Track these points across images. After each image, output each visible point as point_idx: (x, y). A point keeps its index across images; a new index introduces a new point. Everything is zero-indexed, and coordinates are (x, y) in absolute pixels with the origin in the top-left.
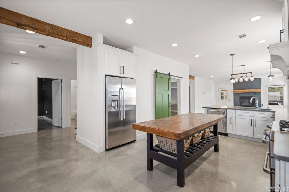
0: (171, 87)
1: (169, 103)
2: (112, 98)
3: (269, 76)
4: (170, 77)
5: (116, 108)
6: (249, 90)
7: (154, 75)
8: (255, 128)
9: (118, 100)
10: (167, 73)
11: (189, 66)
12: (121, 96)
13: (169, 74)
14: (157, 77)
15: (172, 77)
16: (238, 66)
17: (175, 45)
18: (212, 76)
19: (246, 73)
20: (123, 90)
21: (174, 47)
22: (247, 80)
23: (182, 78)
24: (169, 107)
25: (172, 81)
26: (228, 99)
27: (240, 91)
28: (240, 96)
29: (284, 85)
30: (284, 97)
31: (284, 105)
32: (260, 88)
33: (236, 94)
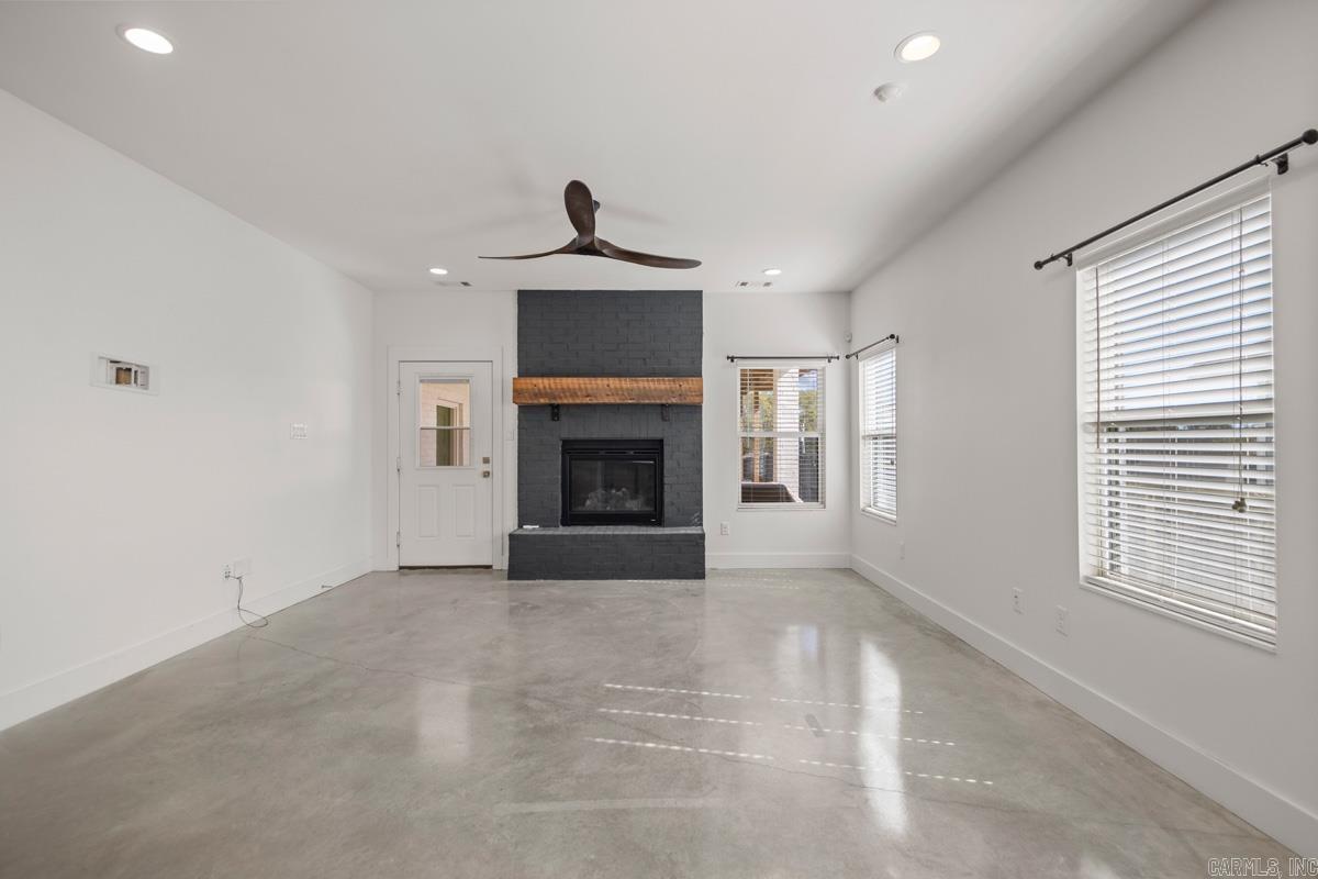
26: (473, 457)
27: (569, 389)
28: (566, 435)
29: (830, 359)
30: (824, 443)
31: (823, 503)
32: (699, 374)
33: (535, 415)
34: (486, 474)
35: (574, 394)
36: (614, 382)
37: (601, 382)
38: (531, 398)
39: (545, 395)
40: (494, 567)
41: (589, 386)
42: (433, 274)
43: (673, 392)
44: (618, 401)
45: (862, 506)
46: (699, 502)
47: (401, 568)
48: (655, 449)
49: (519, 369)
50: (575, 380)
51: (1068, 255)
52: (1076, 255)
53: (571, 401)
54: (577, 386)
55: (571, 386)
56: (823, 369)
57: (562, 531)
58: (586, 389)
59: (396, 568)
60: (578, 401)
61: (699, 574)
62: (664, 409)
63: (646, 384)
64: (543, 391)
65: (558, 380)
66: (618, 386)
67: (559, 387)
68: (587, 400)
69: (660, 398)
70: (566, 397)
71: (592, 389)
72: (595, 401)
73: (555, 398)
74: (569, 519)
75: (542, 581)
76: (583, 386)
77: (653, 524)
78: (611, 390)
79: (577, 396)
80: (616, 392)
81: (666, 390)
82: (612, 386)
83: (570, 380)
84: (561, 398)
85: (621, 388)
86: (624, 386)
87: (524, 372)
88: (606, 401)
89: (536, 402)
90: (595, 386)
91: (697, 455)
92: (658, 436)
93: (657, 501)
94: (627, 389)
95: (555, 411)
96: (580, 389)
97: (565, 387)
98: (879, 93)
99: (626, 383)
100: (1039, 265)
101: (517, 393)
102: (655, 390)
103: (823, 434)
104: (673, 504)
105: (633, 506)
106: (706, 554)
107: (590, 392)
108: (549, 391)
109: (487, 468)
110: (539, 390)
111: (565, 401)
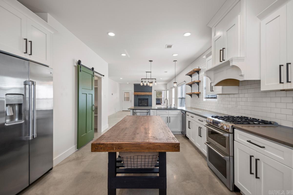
0: (95, 86)
1: (93, 105)
2: (7, 100)
3: (174, 83)
4: (94, 73)
5: (17, 120)
6: (145, 93)
7: (77, 67)
8: (169, 123)
9: (22, 102)
10: (91, 68)
11: (108, 64)
12: (27, 96)
13: (93, 69)
14: (81, 71)
15: (95, 74)
16: (146, 72)
17: (111, 34)
18: (121, 78)
19: (152, 79)
20: (33, 84)
21: (110, 36)
22: (145, 84)
23: (104, 76)
24: (93, 111)
25: (95, 78)
26: (130, 100)
28: (139, 98)
29: (165, 90)
31: (162, 105)
32: (152, 92)
33: (135, 96)
34: (131, 102)
35: (140, 94)
36: (143, 93)
37: (142, 93)
43: (149, 94)
46: (152, 104)
47: (123, 111)
48: (147, 99)
62: (148, 96)
63: (147, 93)
74: (139, 106)
80: (144, 94)
87: (134, 92)
91: (152, 100)
93: (148, 104)
95: (138, 96)
101: (134, 94)
105: (146, 105)
108: (137, 94)
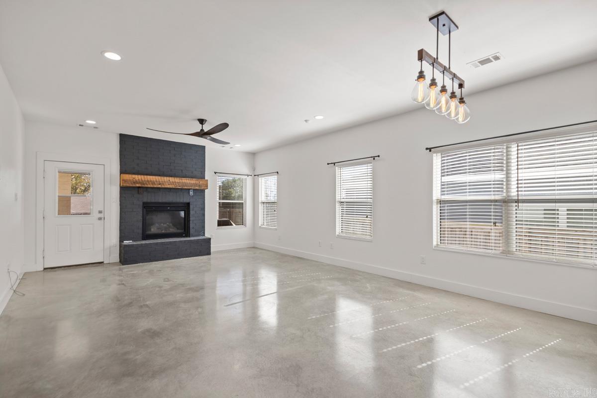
27: (151, 181)
28: (145, 200)
29: (248, 176)
30: (246, 204)
31: (245, 225)
32: (203, 177)
33: (128, 191)
34: (100, 219)
36: (172, 179)
37: (166, 179)
38: (132, 184)
39: (139, 183)
40: (105, 262)
41: (160, 180)
42: (87, 123)
43: (196, 184)
44: (174, 187)
45: (260, 225)
46: (204, 227)
47: (45, 269)
48: (187, 207)
49: (120, 170)
50: (154, 177)
51: (334, 163)
52: (336, 164)
53: (152, 186)
54: (155, 180)
55: (152, 179)
56: (246, 179)
57: (144, 242)
58: (159, 181)
59: (42, 269)
60: (155, 186)
61: (209, 253)
62: (190, 191)
63: (186, 181)
64: (138, 181)
65: (145, 176)
66: (174, 181)
67: (146, 180)
68: (160, 186)
69: (191, 186)
70: (149, 184)
71: (162, 181)
72: (163, 187)
73: (144, 184)
74: (146, 237)
75: (141, 264)
76: (157, 180)
77: (184, 237)
78: (170, 182)
79: (155, 184)
80: (173, 183)
81: (194, 183)
82: (171, 181)
83: (151, 177)
84: (147, 185)
85: (175, 182)
86: (176, 181)
88: (168, 186)
89: (134, 185)
90: (163, 180)
91: (203, 209)
92: (188, 201)
93: (186, 227)
94: (178, 183)
95: (140, 190)
96: (156, 181)
97: (149, 179)
98: (306, 121)
99: (177, 180)
100: (328, 164)
101: (121, 181)
102: (190, 183)
103: (245, 201)
104: (193, 228)
106: (211, 246)
107: (161, 183)
108: (140, 181)
109: (101, 215)
110: (136, 180)
111: (149, 186)
